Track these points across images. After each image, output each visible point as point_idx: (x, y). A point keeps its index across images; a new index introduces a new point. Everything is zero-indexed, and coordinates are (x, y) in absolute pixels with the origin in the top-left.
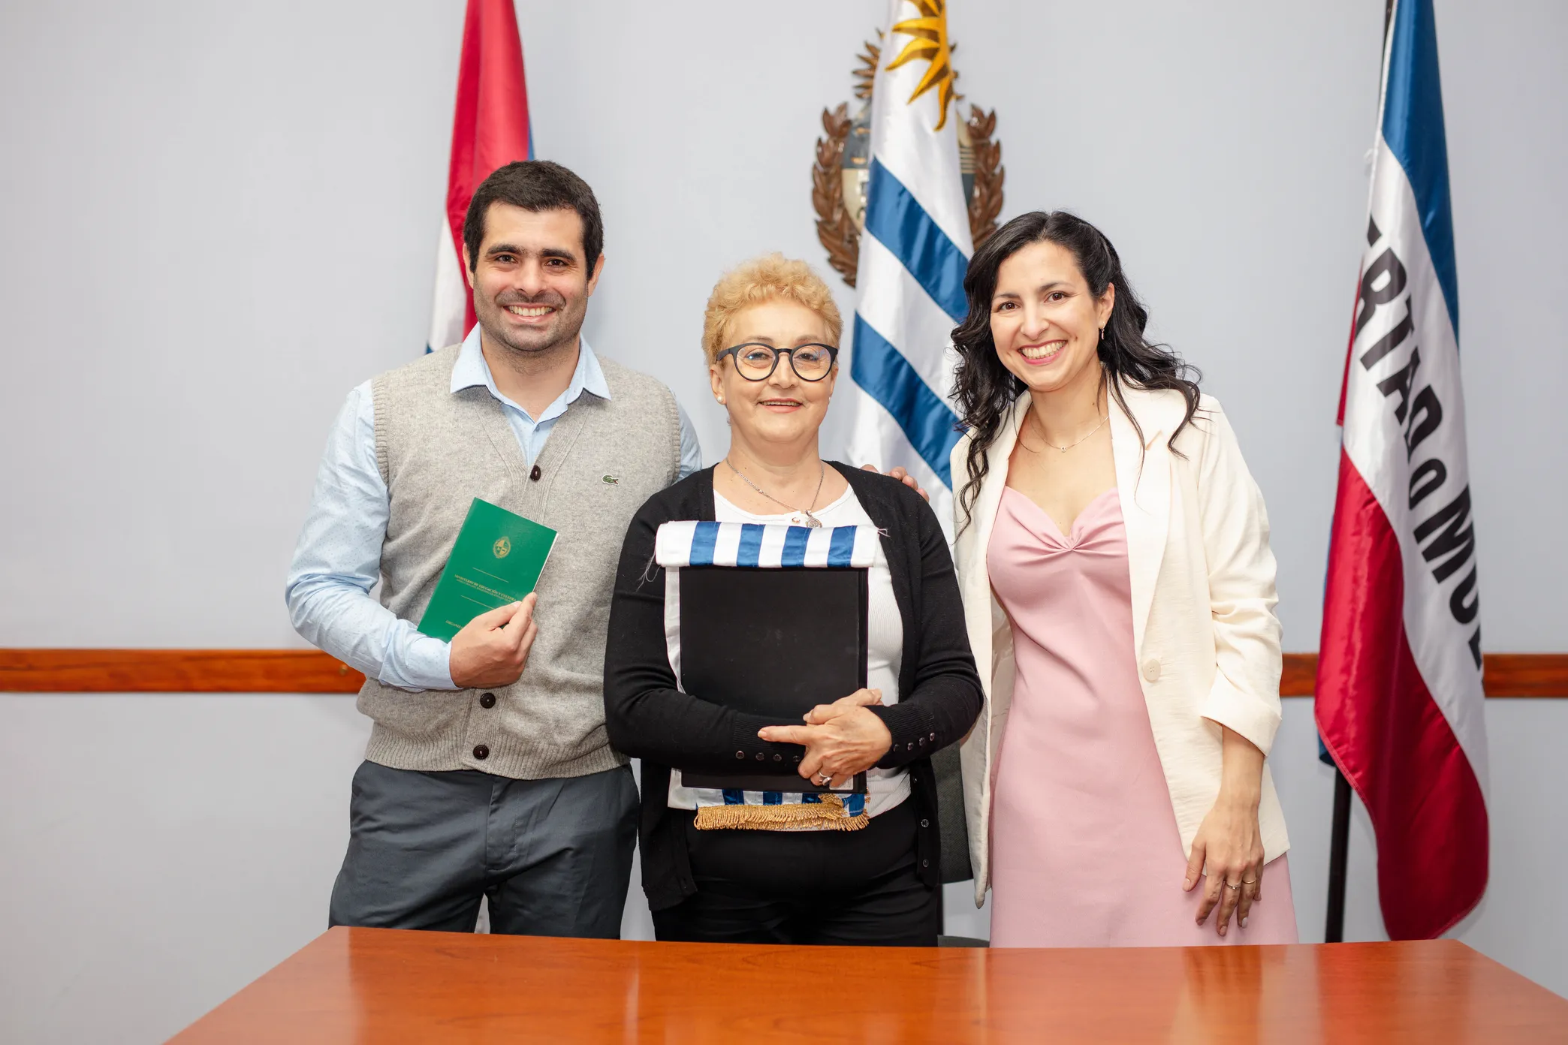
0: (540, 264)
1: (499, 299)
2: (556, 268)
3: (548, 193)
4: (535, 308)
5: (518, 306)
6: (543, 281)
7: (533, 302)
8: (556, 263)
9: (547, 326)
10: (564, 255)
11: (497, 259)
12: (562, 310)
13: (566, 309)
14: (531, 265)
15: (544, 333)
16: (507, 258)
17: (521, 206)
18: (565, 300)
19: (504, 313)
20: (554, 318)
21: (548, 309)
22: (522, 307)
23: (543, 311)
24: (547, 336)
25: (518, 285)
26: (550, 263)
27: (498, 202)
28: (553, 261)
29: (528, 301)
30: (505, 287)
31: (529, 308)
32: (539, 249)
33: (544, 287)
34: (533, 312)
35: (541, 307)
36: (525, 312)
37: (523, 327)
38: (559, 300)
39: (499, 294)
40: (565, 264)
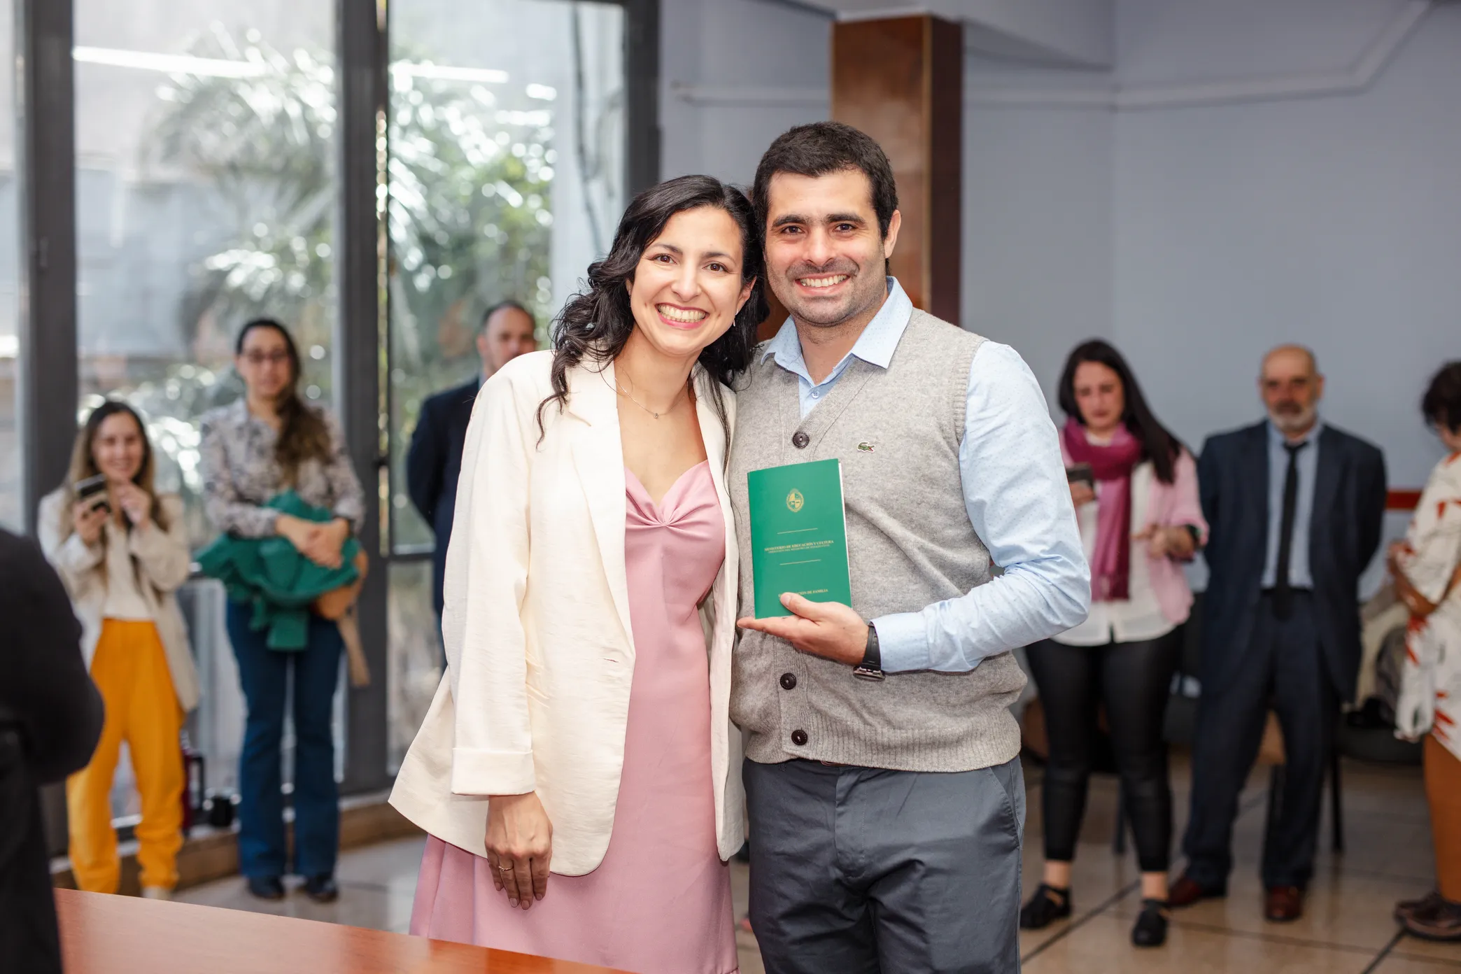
0: (827, 231)
1: (790, 272)
2: (845, 233)
3: (827, 157)
4: (827, 277)
5: (810, 278)
6: (831, 249)
7: (823, 271)
8: (845, 227)
9: (841, 295)
10: (851, 219)
11: (783, 232)
12: (856, 276)
13: (860, 276)
14: (818, 233)
15: (839, 303)
16: (793, 230)
17: (801, 173)
18: (858, 265)
19: (796, 286)
20: (849, 285)
21: (842, 278)
22: (814, 278)
23: (836, 280)
24: (841, 306)
25: (806, 256)
26: (839, 228)
27: (779, 172)
28: (841, 226)
29: (818, 272)
30: (795, 260)
31: (821, 278)
32: (824, 216)
33: (833, 255)
34: (826, 282)
35: (833, 276)
36: (817, 283)
37: (816, 299)
38: (853, 267)
39: (789, 268)
40: (854, 228)
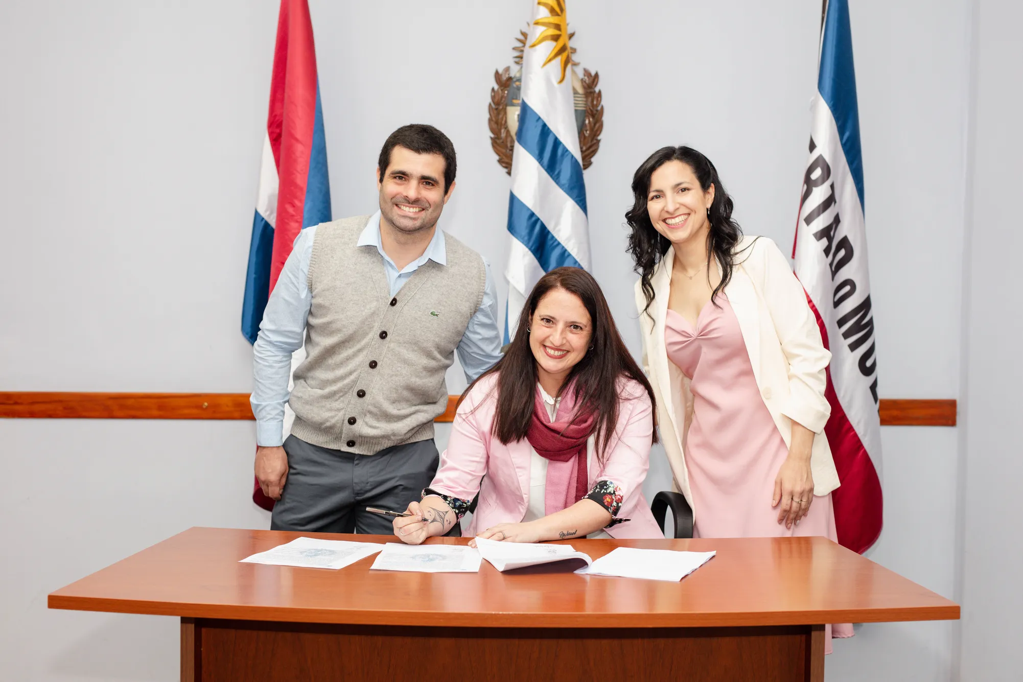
0: (419, 183)
1: (394, 200)
2: (428, 187)
3: (428, 144)
4: (413, 207)
5: (404, 205)
6: (419, 193)
7: (412, 204)
8: (429, 183)
9: (418, 218)
10: (433, 180)
11: (395, 178)
12: (428, 210)
13: (430, 210)
14: (414, 183)
15: (416, 222)
16: (400, 178)
17: (412, 150)
18: (430, 205)
19: (395, 207)
20: (423, 213)
21: (420, 209)
22: (406, 206)
23: (417, 210)
24: (418, 223)
25: (405, 194)
26: (425, 183)
27: (400, 146)
28: (426, 182)
29: (409, 203)
30: (398, 194)
31: (410, 207)
32: (419, 175)
33: (420, 197)
34: (412, 210)
35: (416, 207)
36: (407, 209)
37: (405, 217)
38: (427, 205)
39: (393, 197)
40: (433, 185)
